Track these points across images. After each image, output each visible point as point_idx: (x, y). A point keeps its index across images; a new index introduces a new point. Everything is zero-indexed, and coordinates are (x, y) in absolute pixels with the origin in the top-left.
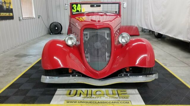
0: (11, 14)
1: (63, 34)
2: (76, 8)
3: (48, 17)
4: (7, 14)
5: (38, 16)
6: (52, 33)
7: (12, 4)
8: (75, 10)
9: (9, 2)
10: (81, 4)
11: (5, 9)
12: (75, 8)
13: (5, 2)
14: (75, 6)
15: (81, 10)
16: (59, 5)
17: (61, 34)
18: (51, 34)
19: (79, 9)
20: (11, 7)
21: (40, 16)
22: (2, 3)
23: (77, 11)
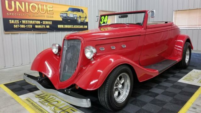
0: (86, 27)
2: (104, 20)
4: (81, 27)
7: (87, 18)
8: (103, 22)
9: (85, 17)
10: (108, 15)
11: (80, 23)
12: (102, 20)
13: (80, 16)
14: (103, 17)
15: (107, 22)
19: (105, 21)
20: (86, 21)
22: (77, 18)
23: (104, 23)
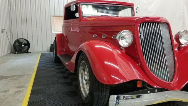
1: (30, 53)
3: (11, 33)
5: (2, 29)
6: (18, 52)
16: (26, 19)
17: (28, 52)
18: (15, 53)
21: (4, 30)
